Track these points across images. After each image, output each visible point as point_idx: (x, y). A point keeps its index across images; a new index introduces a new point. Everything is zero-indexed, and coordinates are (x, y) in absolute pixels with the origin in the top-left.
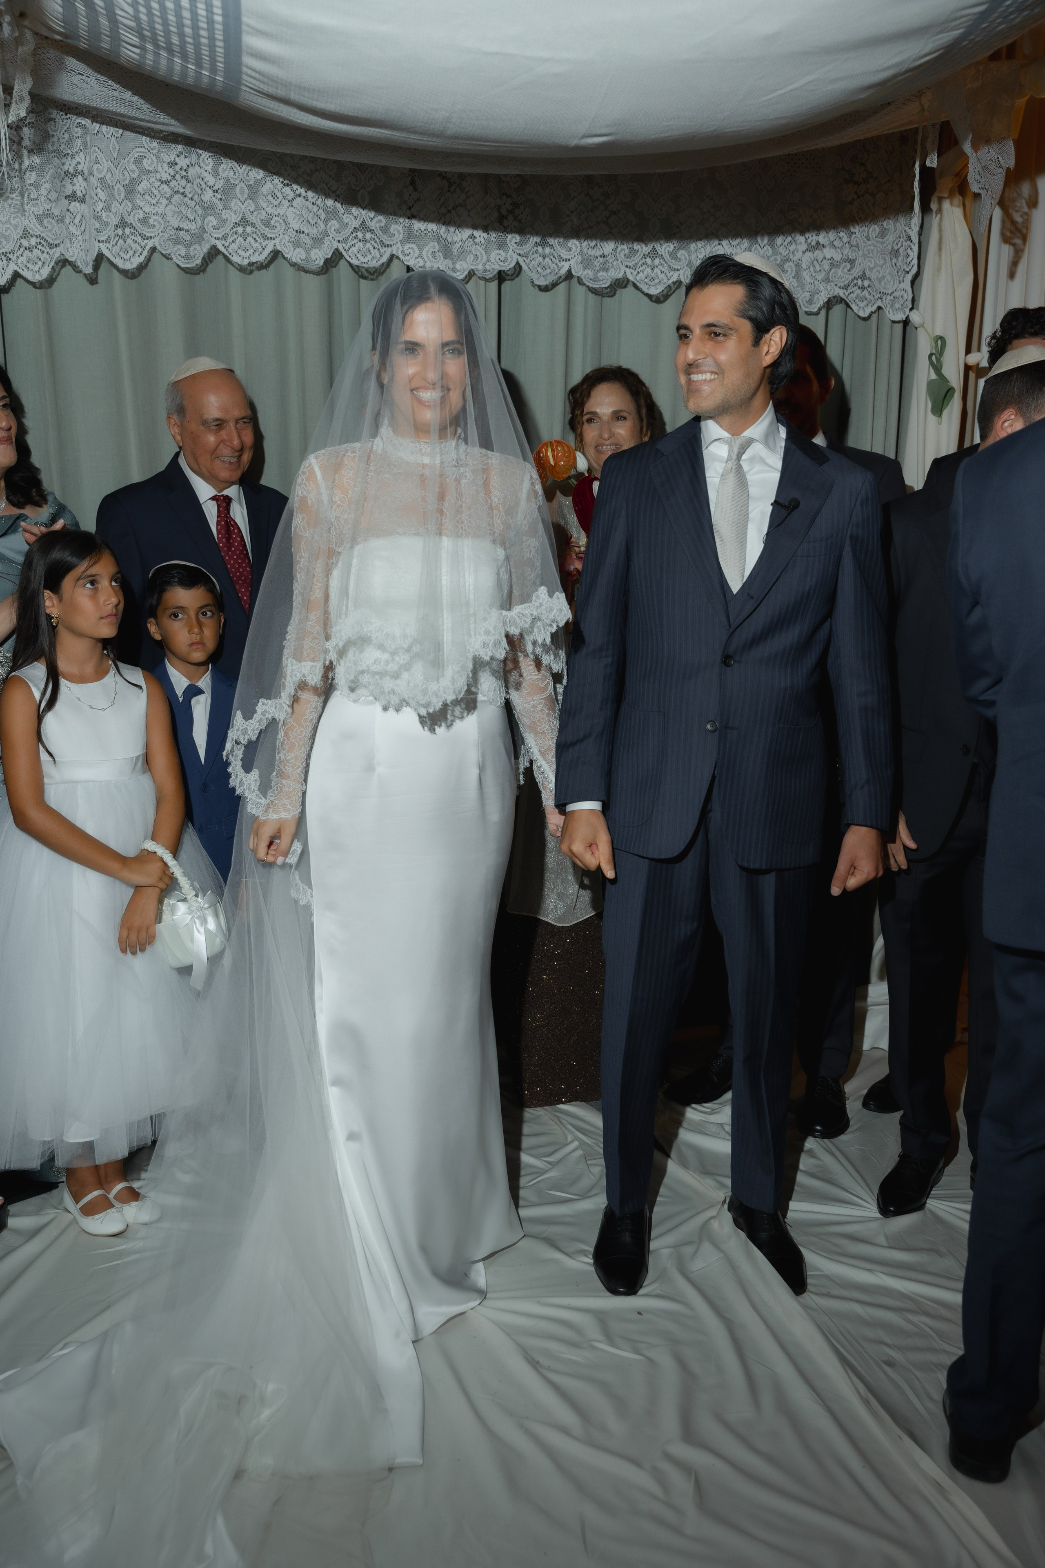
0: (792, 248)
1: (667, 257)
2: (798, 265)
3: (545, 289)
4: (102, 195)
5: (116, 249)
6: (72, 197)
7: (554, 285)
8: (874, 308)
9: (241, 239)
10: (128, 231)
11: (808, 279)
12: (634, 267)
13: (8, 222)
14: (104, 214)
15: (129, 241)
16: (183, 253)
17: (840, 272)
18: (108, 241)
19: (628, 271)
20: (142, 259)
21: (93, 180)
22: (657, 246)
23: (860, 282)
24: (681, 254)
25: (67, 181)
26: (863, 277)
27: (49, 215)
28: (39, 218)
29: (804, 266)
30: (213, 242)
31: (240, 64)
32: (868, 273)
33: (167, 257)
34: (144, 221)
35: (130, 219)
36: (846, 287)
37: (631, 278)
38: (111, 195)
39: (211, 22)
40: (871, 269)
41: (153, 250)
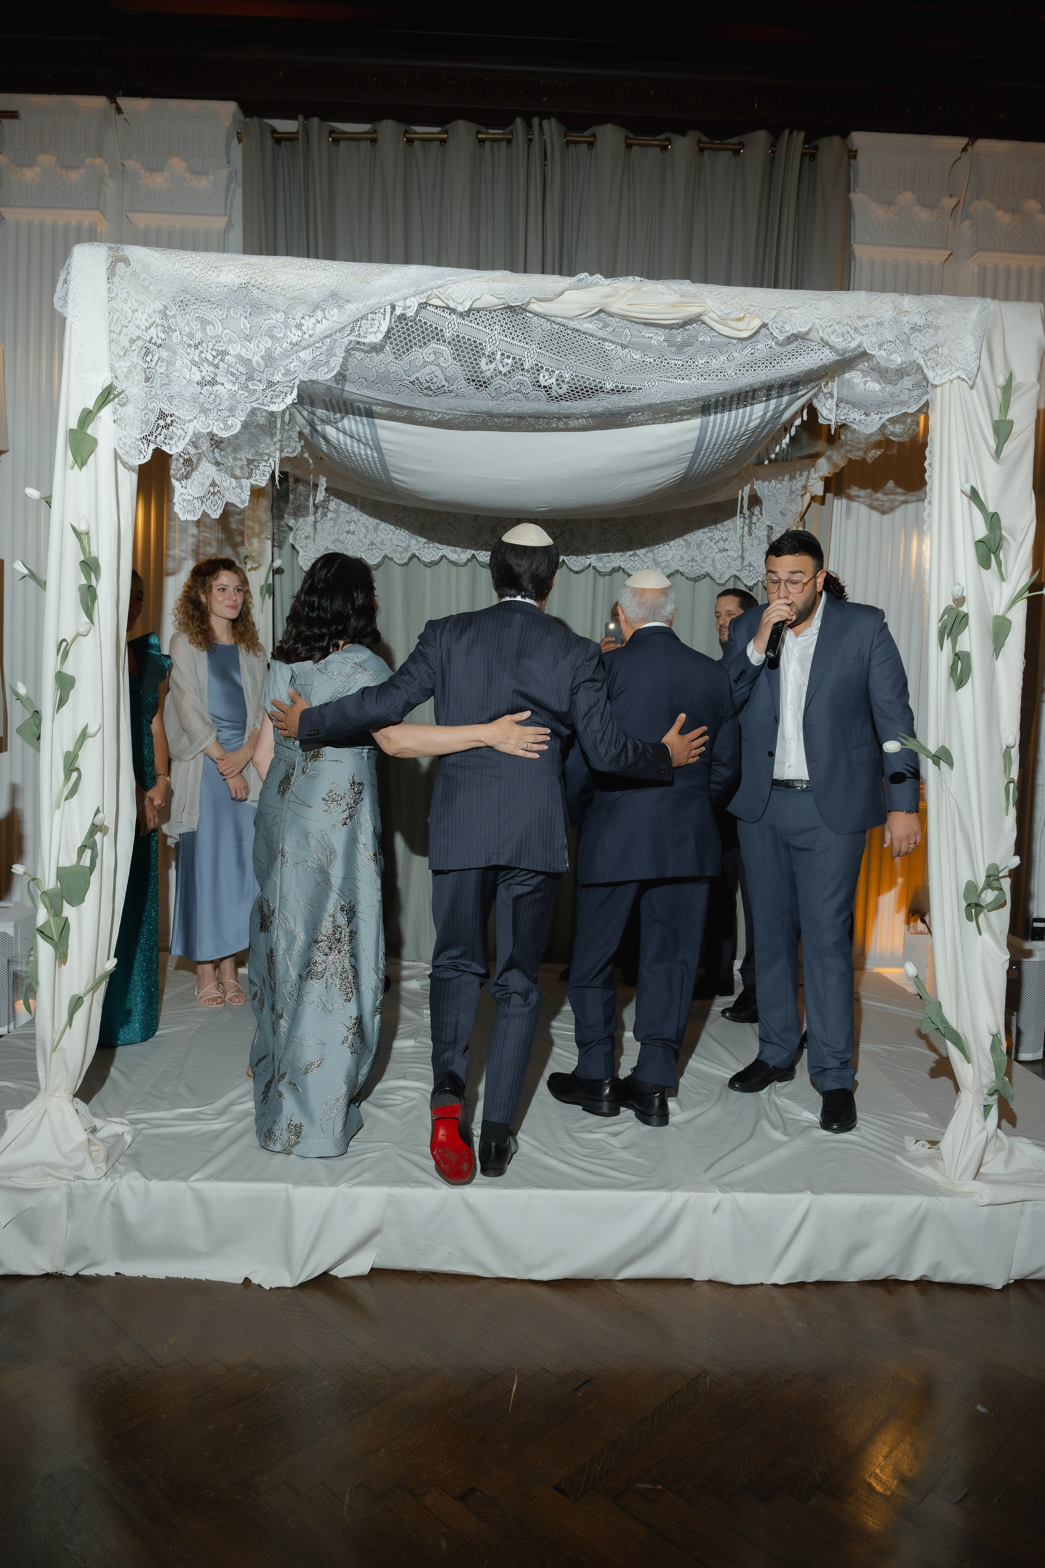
0: (710, 551)
1: (642, 556)
2: (713, 560)
3: (577, 573)
4: (363, 530)
5: (368, 555)
6: (348, 532)
7: (582, 571)
8: (756, 582)
9: (427, 550)
10: (374, 547)
11: (719, 567)
12: (624, 561)
13: (319, 544)
14: (364, 539)
15: (374, 552)
16: (399, 556)
17: (736, 563)
18: (365, 552)
19: (622, 563)
20: (380, 559)
21: (359, 524)
22: (637, 551)
23: (748, 568)
24: (649, 554)
25: (347, 524)
26: (750, 565)
27: (337, 540)
28: (334, 542)
29: (717, 560)
30: (414, 551)
31: (392, 483)
32: (752, 564)
33: (391, 559)
34: (382, 543)
35: (375, 541)
36: (740, 571)
37: (623, 567)
38: (368, 530)
39: (377, 469)
40: (754, 562)
41: (385, 557)
